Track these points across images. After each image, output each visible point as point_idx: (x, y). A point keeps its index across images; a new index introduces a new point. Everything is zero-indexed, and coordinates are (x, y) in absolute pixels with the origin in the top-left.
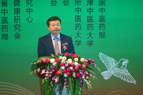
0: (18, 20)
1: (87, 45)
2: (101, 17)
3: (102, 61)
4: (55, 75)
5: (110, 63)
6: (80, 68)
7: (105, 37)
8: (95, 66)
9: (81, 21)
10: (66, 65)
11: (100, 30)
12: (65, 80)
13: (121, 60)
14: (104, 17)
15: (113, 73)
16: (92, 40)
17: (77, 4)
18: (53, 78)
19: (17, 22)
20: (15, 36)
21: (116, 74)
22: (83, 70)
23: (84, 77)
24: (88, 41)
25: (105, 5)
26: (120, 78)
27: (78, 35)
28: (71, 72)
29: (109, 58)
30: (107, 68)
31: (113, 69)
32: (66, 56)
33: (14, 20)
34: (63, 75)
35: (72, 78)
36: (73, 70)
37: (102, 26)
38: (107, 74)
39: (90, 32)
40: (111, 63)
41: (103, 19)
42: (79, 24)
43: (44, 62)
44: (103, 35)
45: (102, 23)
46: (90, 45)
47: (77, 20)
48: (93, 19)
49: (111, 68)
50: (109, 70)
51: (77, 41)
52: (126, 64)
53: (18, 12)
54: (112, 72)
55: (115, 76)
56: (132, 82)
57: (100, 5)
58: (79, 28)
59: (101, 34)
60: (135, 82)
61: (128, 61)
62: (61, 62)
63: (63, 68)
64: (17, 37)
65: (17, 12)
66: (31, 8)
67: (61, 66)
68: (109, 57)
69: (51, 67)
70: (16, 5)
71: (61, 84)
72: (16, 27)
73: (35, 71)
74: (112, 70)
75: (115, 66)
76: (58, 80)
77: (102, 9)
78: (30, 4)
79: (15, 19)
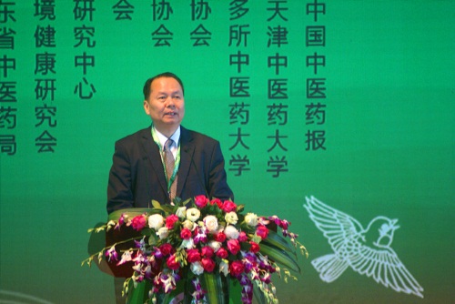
0: (50, 92)
1: (269, 171)
2: (314, 83)
3: (313, 224)
4: (163, 268)
5: (340, 229)
6: (243, 244)
7: (324, 146)
8: (293, 240)
9: (247, 95)
10: (199, 236)
11: (307, 123)
12: (196, 283)
13: (374, 220)
14: (323, 83)
15: (350, 263)
16: (284, 158)
17: (237, 41)
18: (156, 278)
19: (44, 99)
20: (39, 142)
21: (359, 263)
22: (253, 250)
23: (254, 274)
24: (269, 160)
25: (324, 45)
26: (372, 277)
27: (239, 139)
28: (214, 258)
29: (336, 213)
30: (330, 246)
31: (349, 250)
32: (198, 207)
33: (36, 90)
34: (188, 268)
35: (216, 278)
36: (222, 250)
37: (314, 111)
38: (330, 264)
39: (277, 131)
40: (343, 230)
41: (317, 90)
42: (243, 105)
43: (128, 225)
44: (317, 139)
45: (315, 102)
46: (276, 173)
47: (234, 91)
48: (286, 89)
49: (342, 247)
50: (337, 253)
51: (237, 158)
52: (393, 233)
53: (47, 65)
54: (345, 258)
55: (357, 273)
56: (409, 291)
57: (307, 45)
58: (242, 117)
59: (311, 137)
60: (418, 291)
61: (396, 224)
62: (182, 226)
63: (189, 244)
64: (44, 145)
65: (44, 67)
66: (90, 52)
67: (183, 239)
68: (336, 211)
69: (152, 241)
70: (42, 43)
71: (181, 296)
72: (41, 115)
73: (100, 254)
74: (346, 251)
75: (356, 240)
76: (172, 283)
77: (315, 57)
78: (85, 42)
79: (38, 87)
